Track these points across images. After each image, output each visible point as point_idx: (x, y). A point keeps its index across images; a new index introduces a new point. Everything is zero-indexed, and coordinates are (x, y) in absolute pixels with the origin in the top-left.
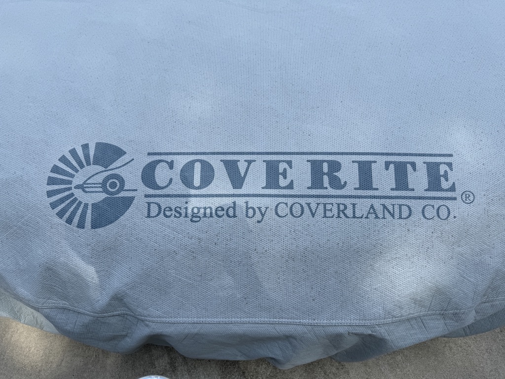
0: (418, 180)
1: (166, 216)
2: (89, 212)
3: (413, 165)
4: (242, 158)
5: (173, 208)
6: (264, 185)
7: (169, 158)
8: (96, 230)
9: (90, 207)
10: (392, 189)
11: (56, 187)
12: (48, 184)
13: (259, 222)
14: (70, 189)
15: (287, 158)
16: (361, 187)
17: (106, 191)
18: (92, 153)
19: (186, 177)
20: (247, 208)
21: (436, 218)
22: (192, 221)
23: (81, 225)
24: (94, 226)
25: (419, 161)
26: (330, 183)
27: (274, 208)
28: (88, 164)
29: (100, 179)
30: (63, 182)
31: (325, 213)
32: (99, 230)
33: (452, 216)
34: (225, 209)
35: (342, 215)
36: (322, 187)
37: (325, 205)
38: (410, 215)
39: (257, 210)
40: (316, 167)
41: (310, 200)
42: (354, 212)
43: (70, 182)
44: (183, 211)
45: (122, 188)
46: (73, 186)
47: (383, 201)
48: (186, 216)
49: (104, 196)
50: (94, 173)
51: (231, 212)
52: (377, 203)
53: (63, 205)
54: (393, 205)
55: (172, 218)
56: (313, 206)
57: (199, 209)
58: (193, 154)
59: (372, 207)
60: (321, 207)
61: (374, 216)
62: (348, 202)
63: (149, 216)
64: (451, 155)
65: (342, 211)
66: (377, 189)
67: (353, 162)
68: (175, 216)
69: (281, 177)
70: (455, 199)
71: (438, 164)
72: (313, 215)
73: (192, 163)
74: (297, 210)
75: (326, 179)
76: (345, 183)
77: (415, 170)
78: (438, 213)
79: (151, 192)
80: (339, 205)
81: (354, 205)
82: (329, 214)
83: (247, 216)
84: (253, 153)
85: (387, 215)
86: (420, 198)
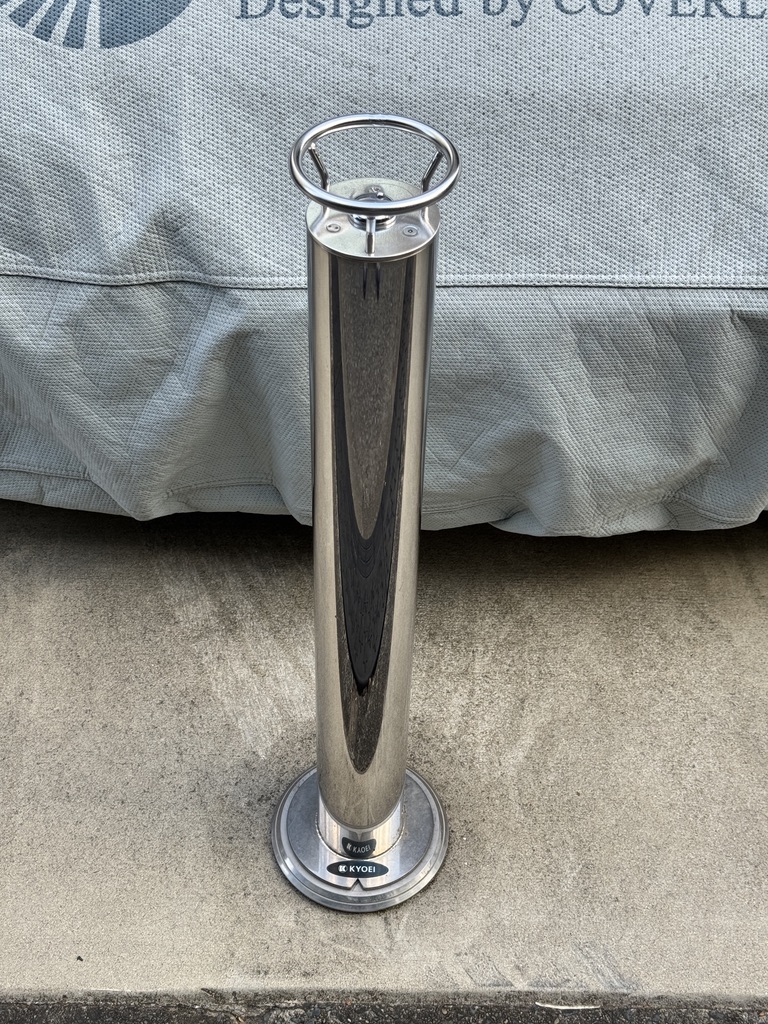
1: (288, 15)
2: (95, 8)
8: (114, 50)
13: (515, 24)
22: (350, 24)
23: (75, 40)
24: (107, 42)
31: (675, 6)
32: (123, 52)
35: (714, 10)
42: (744, 5)
44: (328, 3)
48: (336, 14)
51: (447, 3)
55: (302, 17)
63: (244, 14)
65: (715, 3)
68: (309, 14)
72: (647, 10)
82: (683, 7)
83: (486, 10)
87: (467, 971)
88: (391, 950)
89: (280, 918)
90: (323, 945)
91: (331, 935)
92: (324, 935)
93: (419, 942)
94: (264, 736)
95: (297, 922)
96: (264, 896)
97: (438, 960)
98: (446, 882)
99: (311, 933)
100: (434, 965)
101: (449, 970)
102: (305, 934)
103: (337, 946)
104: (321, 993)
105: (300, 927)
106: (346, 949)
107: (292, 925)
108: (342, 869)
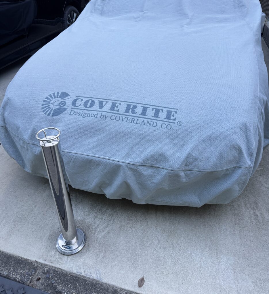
0: (163, 115)
1: (75, 115)
2: (52, 111)
3: (162, 110)
4: (105, 101)
5: (78, 113)
6: (109, 109)
7: (82, 98)
8: (53, 117)
9: (53, 110)
10: (152, 117)
11: (45, 103)
12: (43, 102)
13: (104, 120)
14: (49, 104)
15: (120, 102)
16: (142, 114)
17: (60, 105)
18: (59, 95)
19: (85, 104)
20: (101, 115)
21: (166, 128)
22: (83, 117)
23: (49, 115)
24: (53, 116)
25: (165, 110)
26: (131, 112)
27: (110, 117)
28: (57, 97)
29: (59, 102)
30: (48, 102)
31: (127, 121)
33: (172, 128)
34: (94, 114)
35: (132, 122)
36: (128, 112)
37: (128, 118)
38: (156, 126)
39: (104, 116)
40: (128, 107)
41: (123, 116)
42: (137, 122)
43: (50, 102)
44: (81, 114)
45: (65, 105)
46: (51, 103)
47: (148, 120)
48: (81, 115)
49: (59, 107)
50: (58, 100)
51: (96, 116)
52: (146, 120)
53: (45, 109)
54: (151, 122)
55: (77, 116)
56: (124, 118)
57: (86, 114)
58: (90, 98)
59: (144, 121)
60: (126, 119)
61: (143, 124)
62: (136, 118)
63: (70, 114)
64: (177, 109)
65: (133, 121)
66: (147, 116)
67: (142, 106)
68: (78, 115)
69: (116, 107)
70: (175, 123)
71: (171, 111)
72: (123, 121)
73: (89, 100)
74: (118, 118)
75: (131, 110)
76: (137, 112)
77: (162, 112)
78: (167, 127)
79: (73, 107)
80: (132, 119)
81: (137, 120)
82: (128, 121)
83: (101, 118)
84: (109, 100)
85: (148, 124)
86: (161, 121)
87: (76, 269)
88: (66, 262)
89: (52, 252)
91: (58, 257)
93: (71, 262)
95: (54, 254)
97: (72, 266)
106: (59, 260)
108: (64, 246)
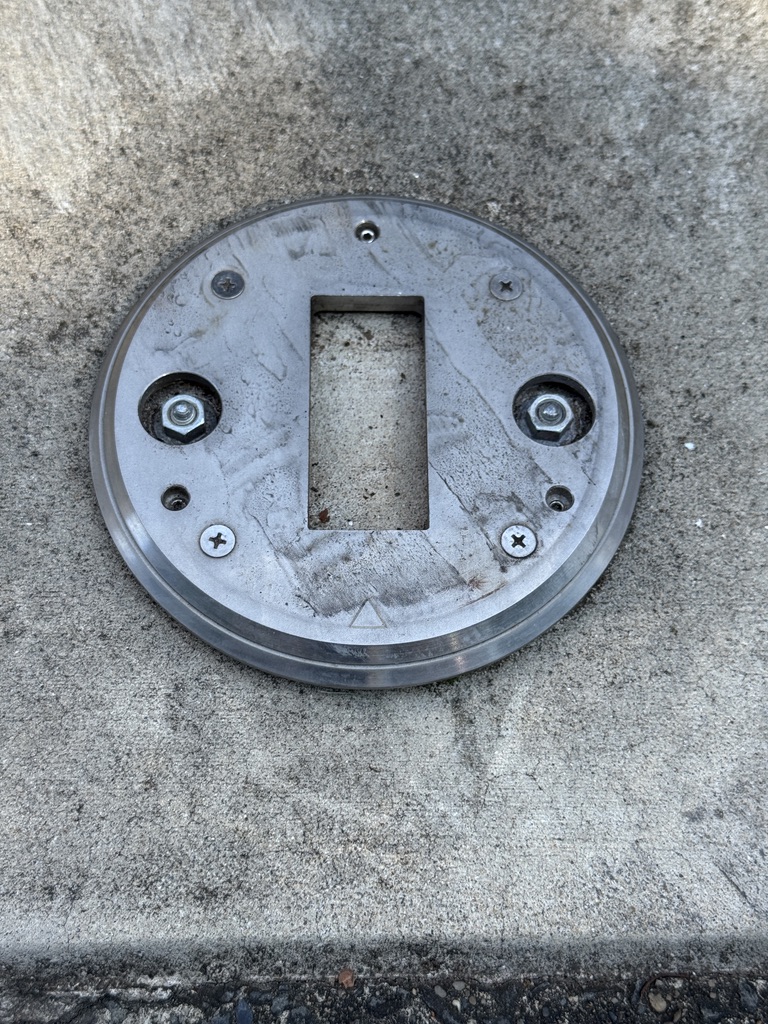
87: (727, 871)
88: (477, 804)
89: (119, 709)
90: (260, 794)
91: (287, 760)
92: (262, 761)
93: (566, 777)
94: (68, 145)
95: (173, 719)
96: (70, 639)
97: (631, 836)
98: (642, 582)
99: (220, 757)
100: (618, 851)
101: (670, 868)
102: (200, 760)
103: (306, 797)
104: (256, 954)
105: (185, 738)
106: (332, 807)
107: (158, 729)
